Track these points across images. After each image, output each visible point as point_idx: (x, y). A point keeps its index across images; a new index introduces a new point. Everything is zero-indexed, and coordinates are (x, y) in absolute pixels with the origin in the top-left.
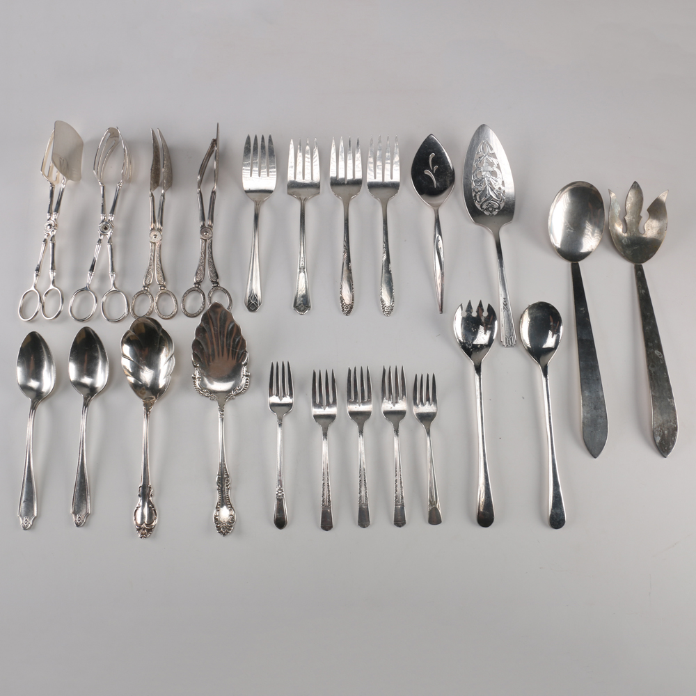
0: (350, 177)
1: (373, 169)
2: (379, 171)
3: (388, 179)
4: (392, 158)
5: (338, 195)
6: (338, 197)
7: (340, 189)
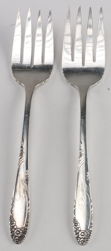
0: (37, 62)
1: (70, 50)
2: (78, 55)
3: (89, 64)
4: (95, 36)
5: (20, 81)
6: (20, 83)
7: (23, 75)
